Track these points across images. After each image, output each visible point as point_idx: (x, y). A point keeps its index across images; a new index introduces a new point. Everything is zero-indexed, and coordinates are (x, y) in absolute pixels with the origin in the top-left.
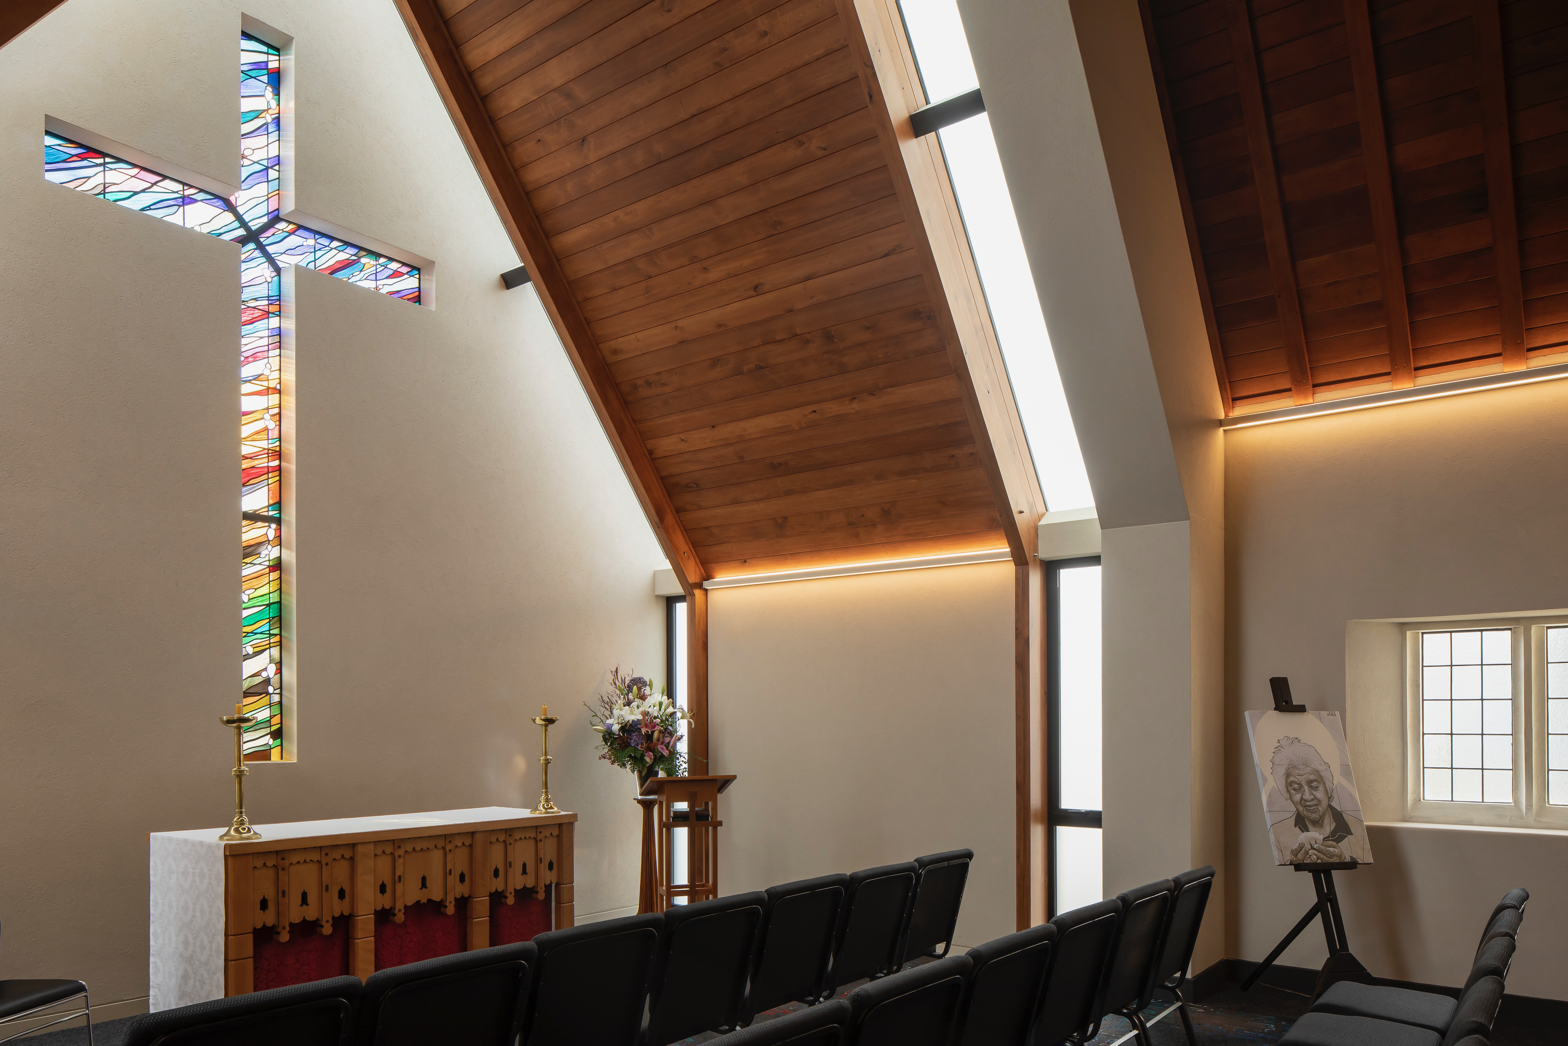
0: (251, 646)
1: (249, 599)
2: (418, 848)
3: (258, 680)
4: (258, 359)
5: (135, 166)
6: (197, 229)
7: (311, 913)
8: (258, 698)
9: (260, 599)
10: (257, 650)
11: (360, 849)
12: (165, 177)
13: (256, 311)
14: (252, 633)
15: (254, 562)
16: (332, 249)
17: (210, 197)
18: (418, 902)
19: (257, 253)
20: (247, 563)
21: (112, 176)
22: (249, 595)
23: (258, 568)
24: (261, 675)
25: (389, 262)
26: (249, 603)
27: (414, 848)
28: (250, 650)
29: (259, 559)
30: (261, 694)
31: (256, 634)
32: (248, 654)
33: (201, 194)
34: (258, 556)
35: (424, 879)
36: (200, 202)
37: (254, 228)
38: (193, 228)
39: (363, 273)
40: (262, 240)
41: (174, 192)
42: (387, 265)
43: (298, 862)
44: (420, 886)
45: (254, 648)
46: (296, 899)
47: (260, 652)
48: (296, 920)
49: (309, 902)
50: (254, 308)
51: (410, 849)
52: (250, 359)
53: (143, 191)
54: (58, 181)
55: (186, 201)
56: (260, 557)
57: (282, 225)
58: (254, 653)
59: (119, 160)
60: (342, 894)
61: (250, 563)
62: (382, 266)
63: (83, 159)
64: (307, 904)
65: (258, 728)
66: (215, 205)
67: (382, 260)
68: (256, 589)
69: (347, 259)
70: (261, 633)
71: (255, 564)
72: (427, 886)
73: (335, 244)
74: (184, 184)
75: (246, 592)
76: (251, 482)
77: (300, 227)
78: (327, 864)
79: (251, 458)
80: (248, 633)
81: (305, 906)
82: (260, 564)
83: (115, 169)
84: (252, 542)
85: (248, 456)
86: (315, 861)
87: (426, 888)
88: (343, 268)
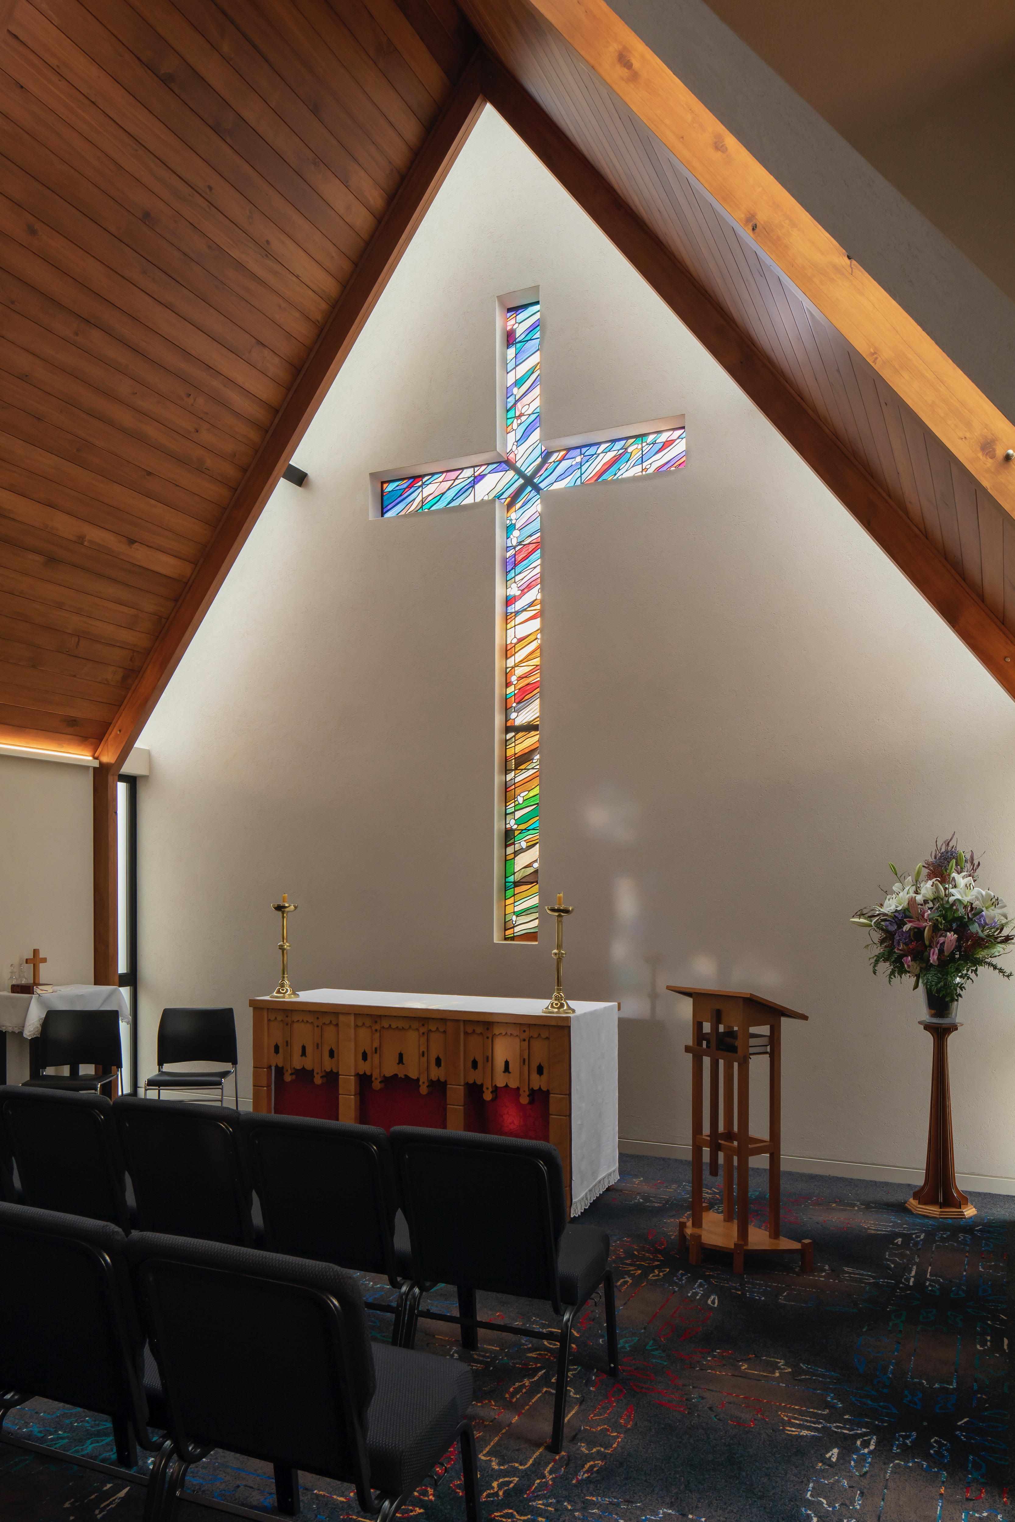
0: (524, 841)
1: (524, 801)
2: (394, 1026)
3: (530, 870)
4: (532, 587)
5: (442, 472)
6: (486, 498)
7: (308, 1063)
8: (530, 886)
9: (533, 799)
10: (529, 844)
11: (342, 1018)
12: (462, 469)
13: (531, 545)
14: (525, 829)
15: (528, 768)
16: (599, 454)
17: (495, 465)
18: (396, 1075)
19: (533, 493)
20: (522, 770)
21: (427, 491)
22: (523, 797)
23: (531, 772)
24: (532, 866)
25: (659, 435)
26: (523, 804)
27: (390, 1025)
28: (524, 845)
29: (533, 764)
30: (532, 883)
31: (529, 830)
32: (522, 848)
33: (490, 466)
34: (531, 761)
35: (401, 1056)
36: (489, 475)
37: (528, 475)
38: (483, 499)
39: (629, 462)
40: (535, 481)
41: (469, 478)
42: (655, 441)
43: (298, 1021)
44: (398, 1062)
45: (527, 843)
46: (297, 1051)
47: (529, 847)
48: (298, 1067)
49: (307, 1054)
50: (530, 543)
51: (386, 1025)
52: (526, 591)
53: (449, 489)
54: (394, 515)
55: (477, 479)
56: (532, 762)
57: (555, 457)
58: (527, 847)
59: (433, 474)
60: (332, 1054)
61: (525, 769)
62: (650, 444)
63: (411, 488)
64: (306, 1056)
65: (529, 912)
66: (499, 470)
67: (651, 438)
68: (529, 791)
69: (615, 456)
70: (533, 829)
71: (529, 769)
72: (404, 1062)
73: (603, 447)
74: (474, 467)
75: (521, 795)
76: (526, 698)
77: (568, 450)
78: (318, 1026)
79: (526, 677)
80: (522, 830)
81: (304, 1057)
82: (533, 768)
83: (430, 483)
84: (526, 751)
85: (524, 676)
86: (310, 1022)
87: (403, 1064)
88: (608, 469)
